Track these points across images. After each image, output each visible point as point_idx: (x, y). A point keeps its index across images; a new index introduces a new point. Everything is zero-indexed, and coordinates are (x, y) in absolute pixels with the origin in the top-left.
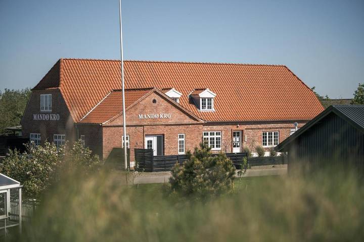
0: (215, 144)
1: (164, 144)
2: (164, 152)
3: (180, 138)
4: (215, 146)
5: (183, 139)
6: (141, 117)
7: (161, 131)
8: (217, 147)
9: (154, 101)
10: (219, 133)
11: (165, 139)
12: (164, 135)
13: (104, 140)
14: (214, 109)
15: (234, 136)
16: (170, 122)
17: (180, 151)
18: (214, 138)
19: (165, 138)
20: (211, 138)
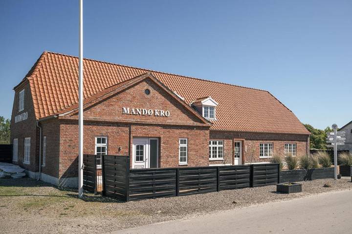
0: (218, 154)
1: (160, 150)
2: (160, 162)
3: (181, 143)
4: (217, 156)
5: (185, 145)
6: (127, 110)
7: (155, 132)
8: (219, 157)
9: (148, 92)
10: (222, 142)
11: (162, 145)
12: (160, 138)
13: (61, 142)
14: (215, 119)
15: (236, 146)
16: (169, 122)
17: (181, 161)
18: (216, 148)
19: (162, 142)
20: (213, 148)
